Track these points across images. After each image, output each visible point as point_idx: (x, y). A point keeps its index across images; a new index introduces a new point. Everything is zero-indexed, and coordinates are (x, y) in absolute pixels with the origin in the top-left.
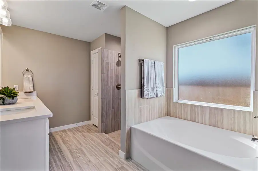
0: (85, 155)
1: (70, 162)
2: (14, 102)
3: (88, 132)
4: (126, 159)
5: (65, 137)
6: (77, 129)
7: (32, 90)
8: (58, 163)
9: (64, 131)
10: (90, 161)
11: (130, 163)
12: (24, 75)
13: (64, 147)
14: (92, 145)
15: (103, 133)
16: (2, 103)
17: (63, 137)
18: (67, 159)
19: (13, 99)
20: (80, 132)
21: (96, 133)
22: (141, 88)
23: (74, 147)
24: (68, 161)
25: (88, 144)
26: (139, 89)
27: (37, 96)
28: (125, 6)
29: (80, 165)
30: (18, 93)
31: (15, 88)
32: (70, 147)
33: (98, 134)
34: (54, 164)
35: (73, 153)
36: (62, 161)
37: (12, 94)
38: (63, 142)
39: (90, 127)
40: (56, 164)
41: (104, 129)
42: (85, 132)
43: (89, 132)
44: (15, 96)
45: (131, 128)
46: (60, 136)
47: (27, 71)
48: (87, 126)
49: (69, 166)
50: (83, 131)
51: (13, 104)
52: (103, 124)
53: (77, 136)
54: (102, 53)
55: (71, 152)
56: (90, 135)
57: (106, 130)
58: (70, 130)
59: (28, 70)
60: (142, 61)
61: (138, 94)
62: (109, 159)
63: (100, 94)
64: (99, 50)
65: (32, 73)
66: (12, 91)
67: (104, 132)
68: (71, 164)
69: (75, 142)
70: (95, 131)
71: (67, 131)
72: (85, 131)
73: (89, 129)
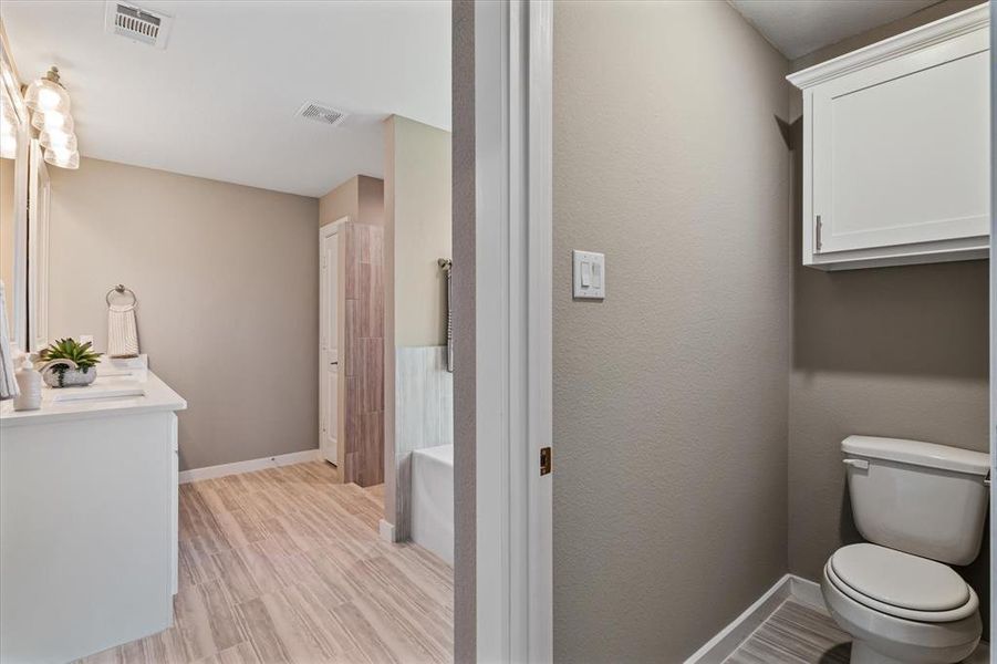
0: (282, 531)
1: (240, 549)
2: (87, 381)
3: (305, 480)
4: (397, 542)
5: (233, 493)
6: (273, 475)
7: (134, 350)
8: (207, 550)
9: (233, 479)
10: (295, 547)
11: (407, 549)
12: (109, 304)
13: (226, 518)
14: (310, 512)
15: (352, 484)
16: (57, 384)
17: (226, 494)
18: (231, 543)
19: (85, 372)
20: (280, 481)
21: (330, 485)
22: (446, 344)
23: (256, 517)
24: (234, 546)
25: (296, 508)
26: (440, 345)
27: (149, 367)
28: (393, 115)
29: (266, 554)
30: (98, 355)
31: (89, 344)
32: (244, 518)
33: (333, 486)
34: (194, 553)
35: (250, 529)
36: (218, 545)
37: (83, 357)
38: (227, 507)
39: (317, 468)
40: (201, 553)
41: (354, 472)
42: (294, 482)
43: (309, 483)
44: (90, 366)
45: (411, 455)
46: (218, 491)
47: (118, 294)
48: (307, 466)
49: (236, 556)
50: (290, 479)
51: (85, 385)
52: (351, 455)
53: (269, 492)
54: (347, 236)
55: (245, 528)
56: (311, 489)
57: (360, 476)
58: (250, 477)
59: (121, 290)
60: (447, 267)
61: (436, 358)
62: (350, 543)
63: (342, 363)
64: (340, 225)
65: (132, 300)
66: (82, 352)
67: (355, 482)
68: (243, 554)
69: (262, 504)
70: (327, 478)
71: (242, 479)
72: (296, 479)
73: (309, 474)
